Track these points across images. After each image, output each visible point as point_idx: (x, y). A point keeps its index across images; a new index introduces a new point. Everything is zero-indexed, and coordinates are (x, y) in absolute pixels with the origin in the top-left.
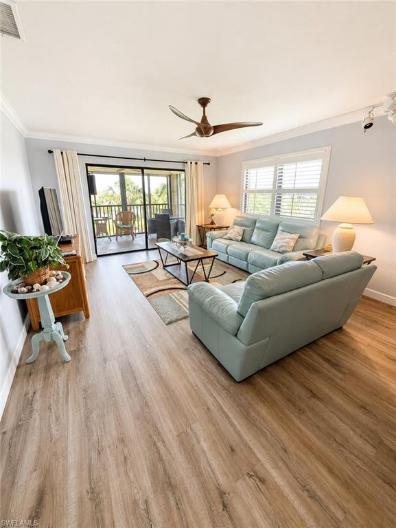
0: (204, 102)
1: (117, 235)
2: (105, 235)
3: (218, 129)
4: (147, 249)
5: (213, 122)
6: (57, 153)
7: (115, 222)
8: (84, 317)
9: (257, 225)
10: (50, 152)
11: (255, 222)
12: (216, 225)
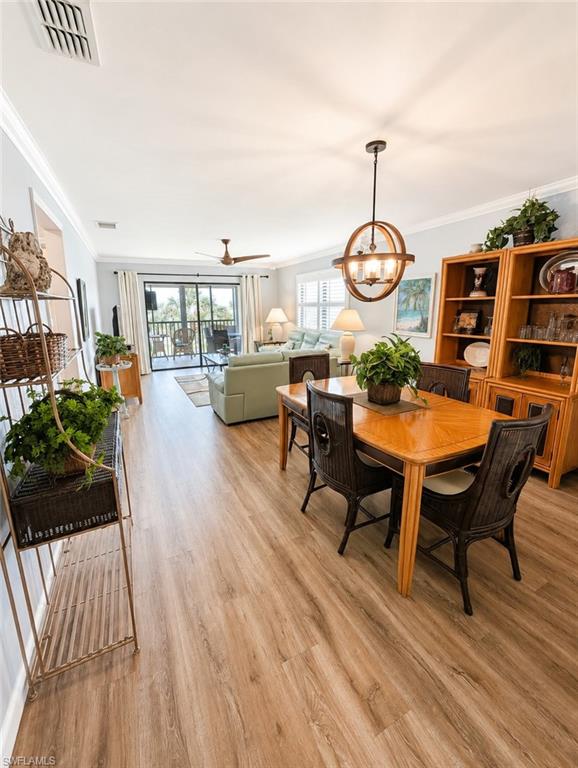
0: (226, 242)
1: (174, 356)
2: (162, 354)
3: (236, 260)
4: (201, 366)
5: (232, 255)
6: (120, 274)
7: (173, 340)
8: (138, 402)
9: (305, 338)
10: (116, 273)
11: (303, 335)
12: (274, 341)
